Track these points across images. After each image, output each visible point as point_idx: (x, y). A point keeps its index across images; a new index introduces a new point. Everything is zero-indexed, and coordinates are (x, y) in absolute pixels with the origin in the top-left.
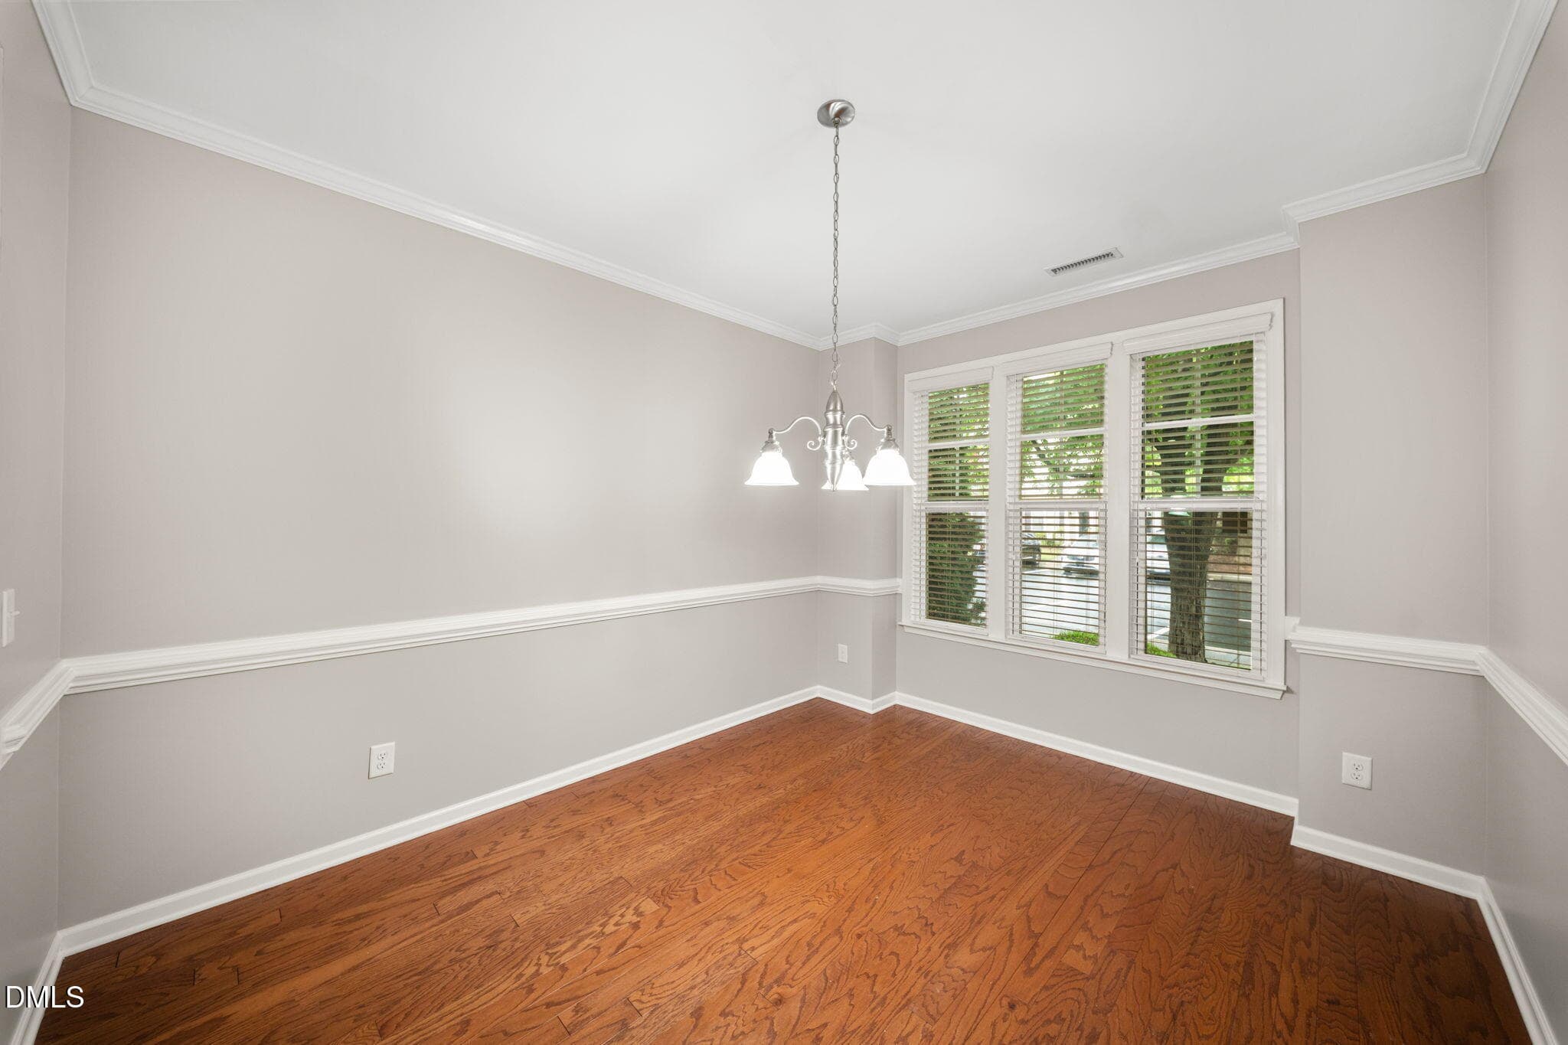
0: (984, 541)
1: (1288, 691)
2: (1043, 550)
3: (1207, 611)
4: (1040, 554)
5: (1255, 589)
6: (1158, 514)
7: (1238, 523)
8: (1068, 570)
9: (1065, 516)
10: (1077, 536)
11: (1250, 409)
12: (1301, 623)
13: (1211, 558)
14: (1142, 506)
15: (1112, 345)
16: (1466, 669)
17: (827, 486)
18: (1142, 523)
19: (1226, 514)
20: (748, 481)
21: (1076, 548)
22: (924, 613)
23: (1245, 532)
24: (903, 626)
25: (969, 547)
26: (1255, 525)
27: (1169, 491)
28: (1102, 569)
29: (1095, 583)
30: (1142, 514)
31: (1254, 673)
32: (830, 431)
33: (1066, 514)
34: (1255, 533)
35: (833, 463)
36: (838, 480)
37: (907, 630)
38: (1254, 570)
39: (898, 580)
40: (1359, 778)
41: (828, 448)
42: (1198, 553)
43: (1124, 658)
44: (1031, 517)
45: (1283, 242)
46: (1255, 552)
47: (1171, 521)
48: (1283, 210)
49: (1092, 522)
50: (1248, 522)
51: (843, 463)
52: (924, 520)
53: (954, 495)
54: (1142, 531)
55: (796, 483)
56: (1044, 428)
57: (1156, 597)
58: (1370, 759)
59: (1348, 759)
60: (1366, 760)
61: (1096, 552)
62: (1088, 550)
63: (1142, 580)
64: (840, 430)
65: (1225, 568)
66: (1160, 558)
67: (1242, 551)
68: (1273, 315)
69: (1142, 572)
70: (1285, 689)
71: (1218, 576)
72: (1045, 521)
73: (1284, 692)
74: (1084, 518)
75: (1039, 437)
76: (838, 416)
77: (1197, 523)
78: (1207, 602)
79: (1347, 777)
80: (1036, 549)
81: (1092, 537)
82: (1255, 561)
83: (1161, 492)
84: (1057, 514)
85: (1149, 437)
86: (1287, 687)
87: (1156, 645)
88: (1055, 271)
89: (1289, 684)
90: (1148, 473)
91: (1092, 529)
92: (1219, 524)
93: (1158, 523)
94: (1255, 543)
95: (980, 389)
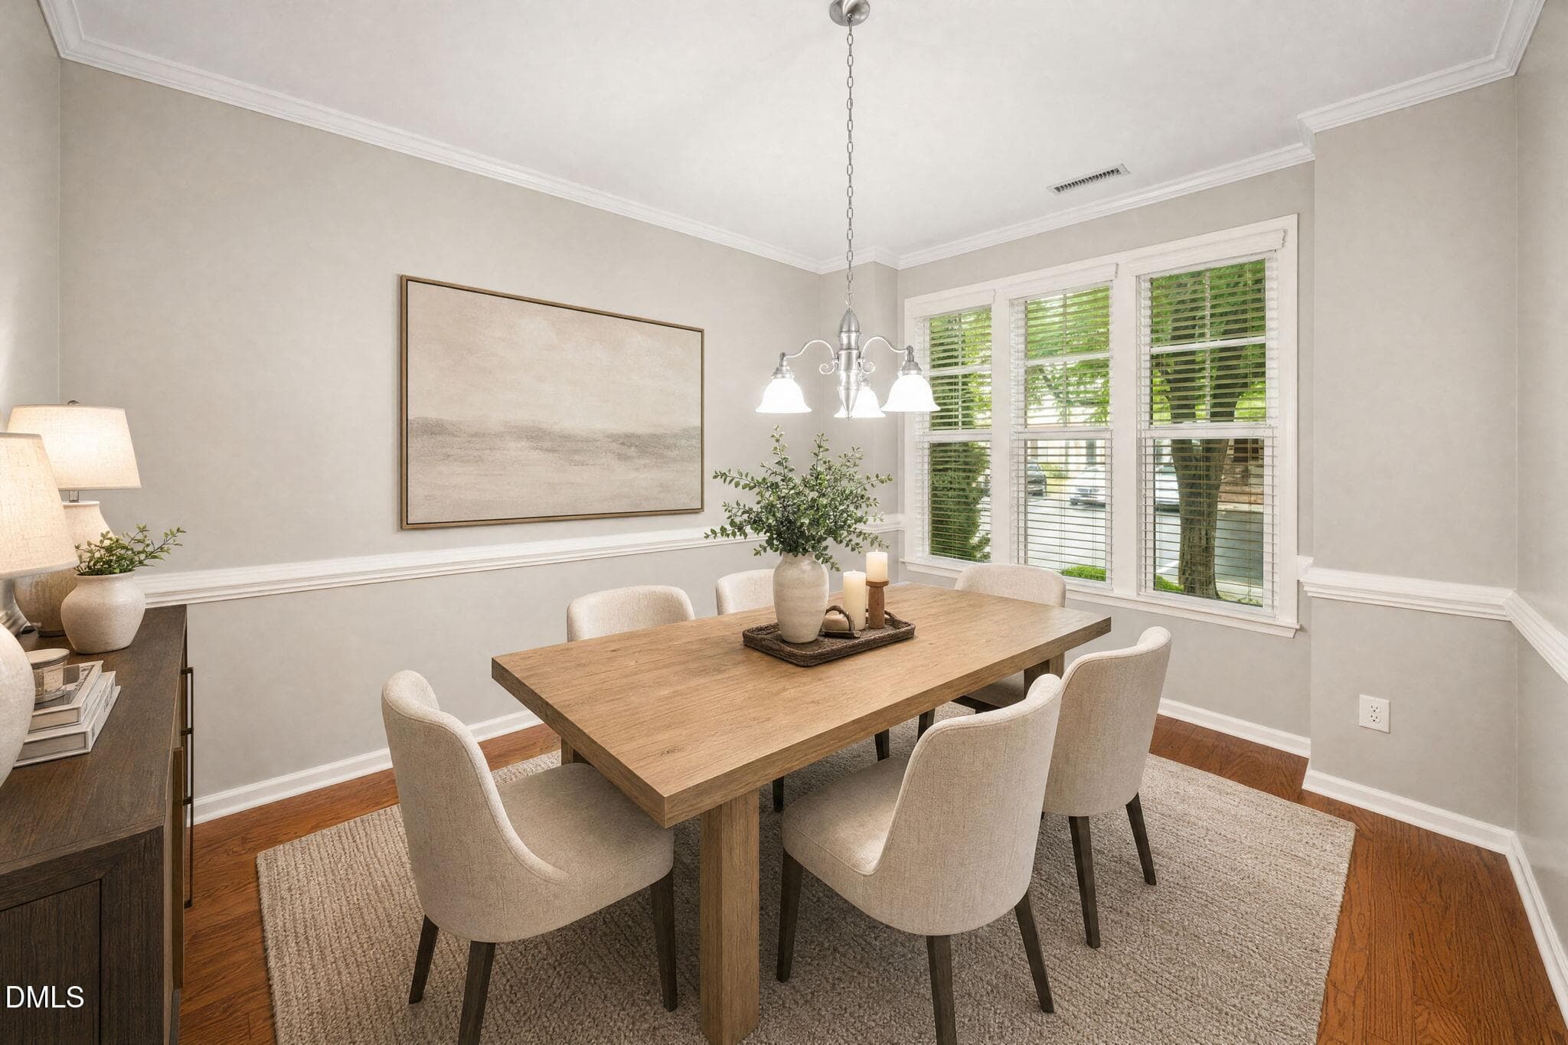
0: (988, 472)
1: (1302, 629)
2: (1049, 481)
3: (1217, 543)
4: (1046, 485)
5: (1267, 519)
6: (1167, 442)
7: (1249, 451)
8: (1074, 502)
9: (1070, 446)
10: (1083, 467)
11: (1261, 329)
12: (1316, 564)
13: (1222, 488)
14: (1148, 434)
15: (1117, 265)
16: (1495, 614)
17: (842, 414)
18: (1150, 451)
19: (1237, 441)
20: (759, 408)
21: (1083, 478)
22: (927, 548)
23: (1256, 458)
24: (904, 563)
25: (975, 479)
26: (1267, 452)
27: (1177, 418)
28: (1108, 501)
29: (1102, 515)
30: (1150, 443)
31: (1266, 610)
32: (843, 353)
33: (1072, 443)
34: (1267, 461)
35: (848, 389)
36: (853, 406)
37: (910, 568)
38: (1267, 500)
39: (900, 517)
40: (1376, 720)
41: (843, 374)
42: (1209, 482)
43: (1133, 595)
44: (1037, 448)
45: (1299, 153)
46: (1267, 480)
47: (1181, 447)
48: (1298, 120)
49: (1098, 451)
50: (1260, 451)
51: (858, 390)
52: (927, 452)
53: (956, 424)
54: (1150, 459)
55: (809, 410)
56: (1051, 353)
57: (1165, 528)
58: (1388, 701)
59: (1366, 701)
60: (1382, 704)
61: (1102, 483)
62: (1094, 480)
63: (1150, 510)
64: (854, 353)
65: (1234, 497)
66: (1169, 489)
67: (1252, 480)
68: (1285, 232)
69: (1150, 502)
70: (1298, 627)
71: (1230, 507)
72: (1050, 451)
73: (1297, 630)
74: (1091, 447)
75: (1045, 362)
76: (853, 336)
77: (1208, 450)
78: (1218, 534)
79: (1364, 720)
80: (1040, 481)
81: (1098, 467)
82: (1267, 490)
83: (1170, 418)
84: (1063, 443)
85: (1157, 361)
86: (1301, 626)
87: (1165, 578)
88: (1058, 189)
89: (1302, 622)
90: (1157, 398)
91: (1098, 460)
92: (1230, 452)
93: (1167, 450)
94: (1267, 471)
95: (984, 313)
